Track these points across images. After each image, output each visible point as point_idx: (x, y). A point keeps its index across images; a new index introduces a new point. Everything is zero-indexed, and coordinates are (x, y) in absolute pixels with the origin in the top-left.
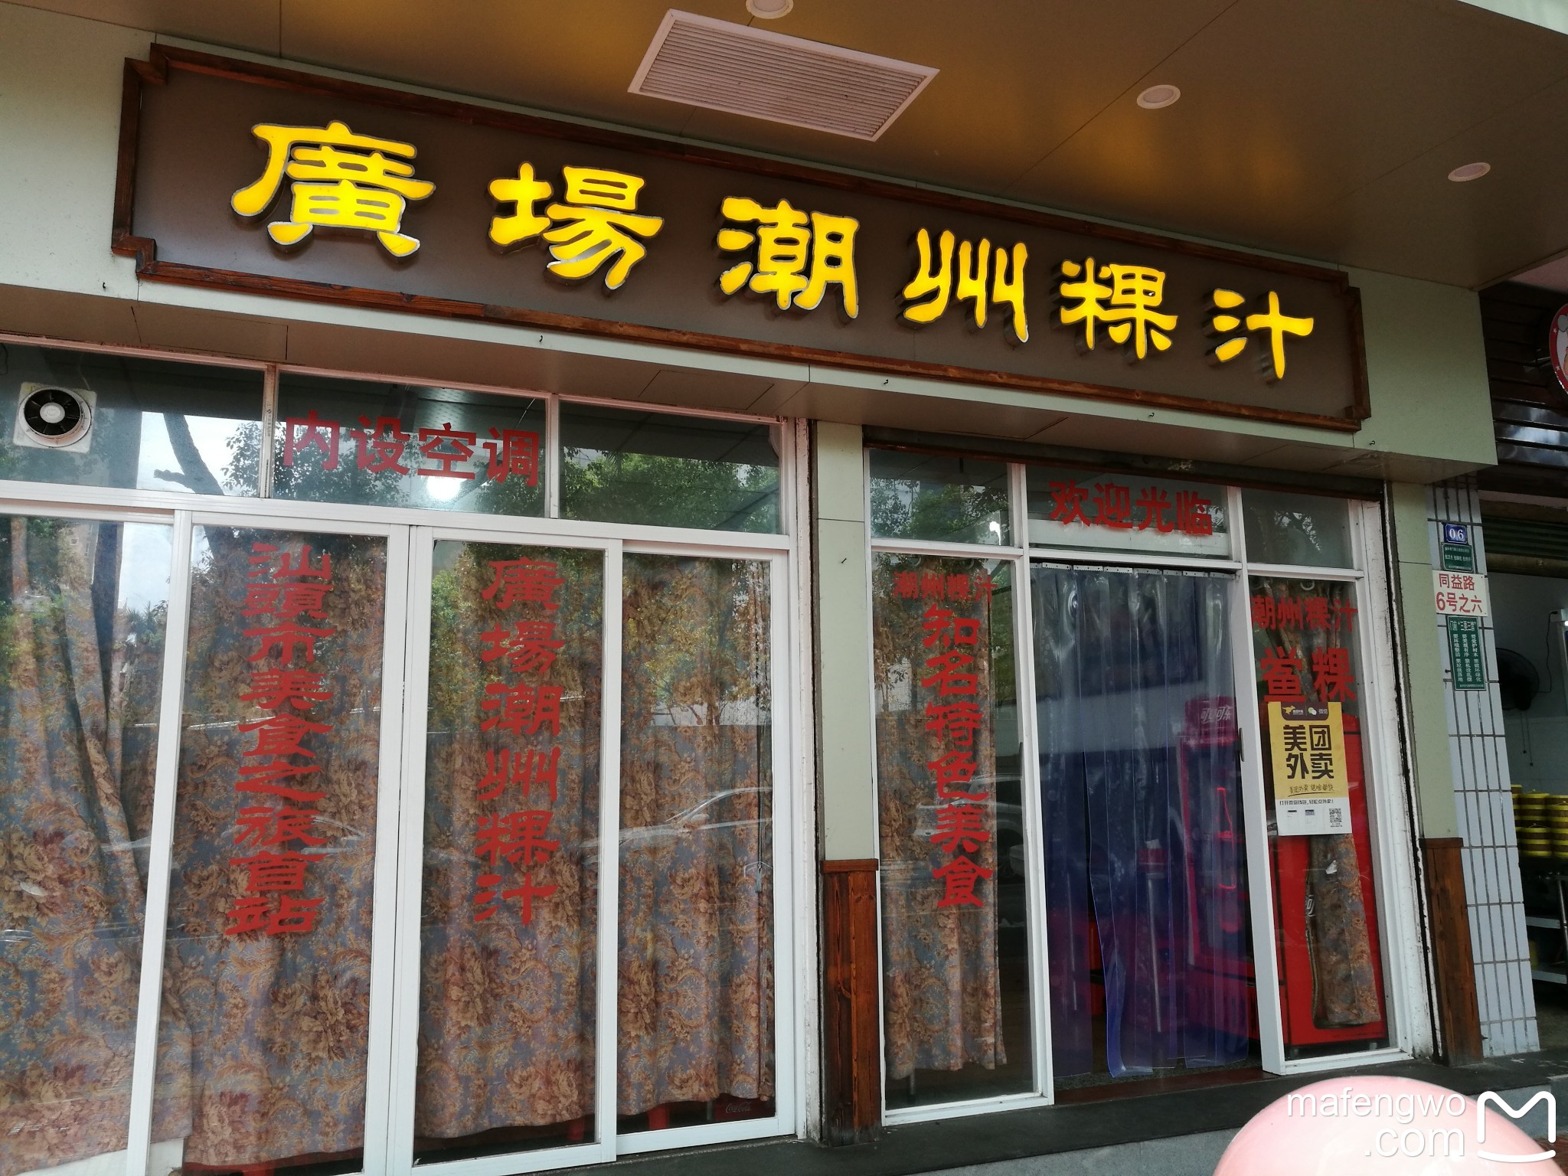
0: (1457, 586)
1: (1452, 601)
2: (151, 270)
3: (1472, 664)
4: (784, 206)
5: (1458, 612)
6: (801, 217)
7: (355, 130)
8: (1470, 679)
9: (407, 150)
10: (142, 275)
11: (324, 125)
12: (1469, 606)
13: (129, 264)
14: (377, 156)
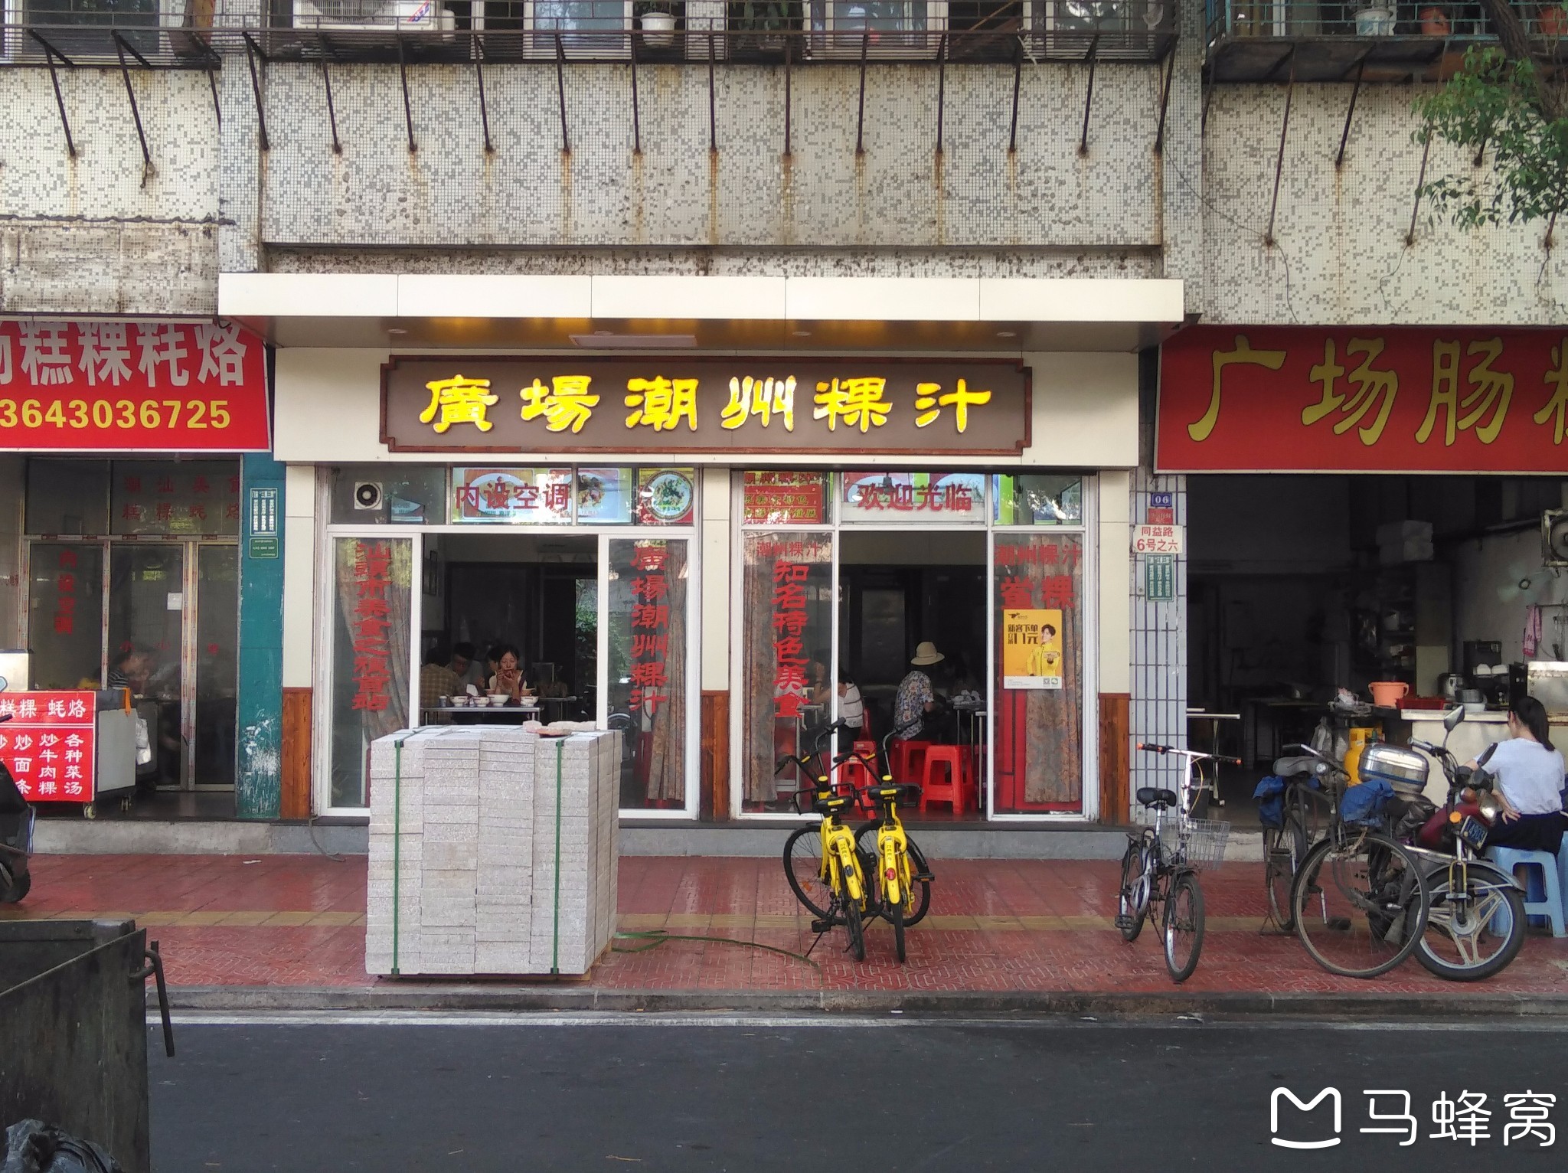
0: (1156, 534)
1: (1151, 544)
2: (393, 449)
3: (1164, 584)
4: (659, 379)
5: (1156, 551)
6: (667, 383)
7: (465, 377)
8: (1160, 594)
9: (487, 383)
10: (390, 451)
11: (452, 377)
12: (1166, 547)
13: (385, 447)
14: (474, 388)
